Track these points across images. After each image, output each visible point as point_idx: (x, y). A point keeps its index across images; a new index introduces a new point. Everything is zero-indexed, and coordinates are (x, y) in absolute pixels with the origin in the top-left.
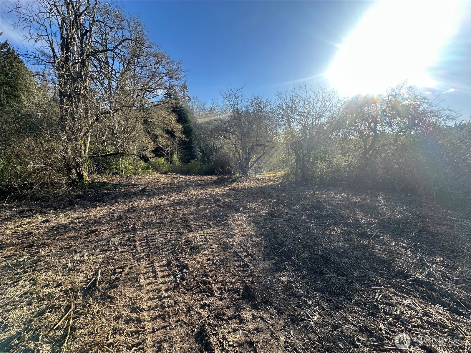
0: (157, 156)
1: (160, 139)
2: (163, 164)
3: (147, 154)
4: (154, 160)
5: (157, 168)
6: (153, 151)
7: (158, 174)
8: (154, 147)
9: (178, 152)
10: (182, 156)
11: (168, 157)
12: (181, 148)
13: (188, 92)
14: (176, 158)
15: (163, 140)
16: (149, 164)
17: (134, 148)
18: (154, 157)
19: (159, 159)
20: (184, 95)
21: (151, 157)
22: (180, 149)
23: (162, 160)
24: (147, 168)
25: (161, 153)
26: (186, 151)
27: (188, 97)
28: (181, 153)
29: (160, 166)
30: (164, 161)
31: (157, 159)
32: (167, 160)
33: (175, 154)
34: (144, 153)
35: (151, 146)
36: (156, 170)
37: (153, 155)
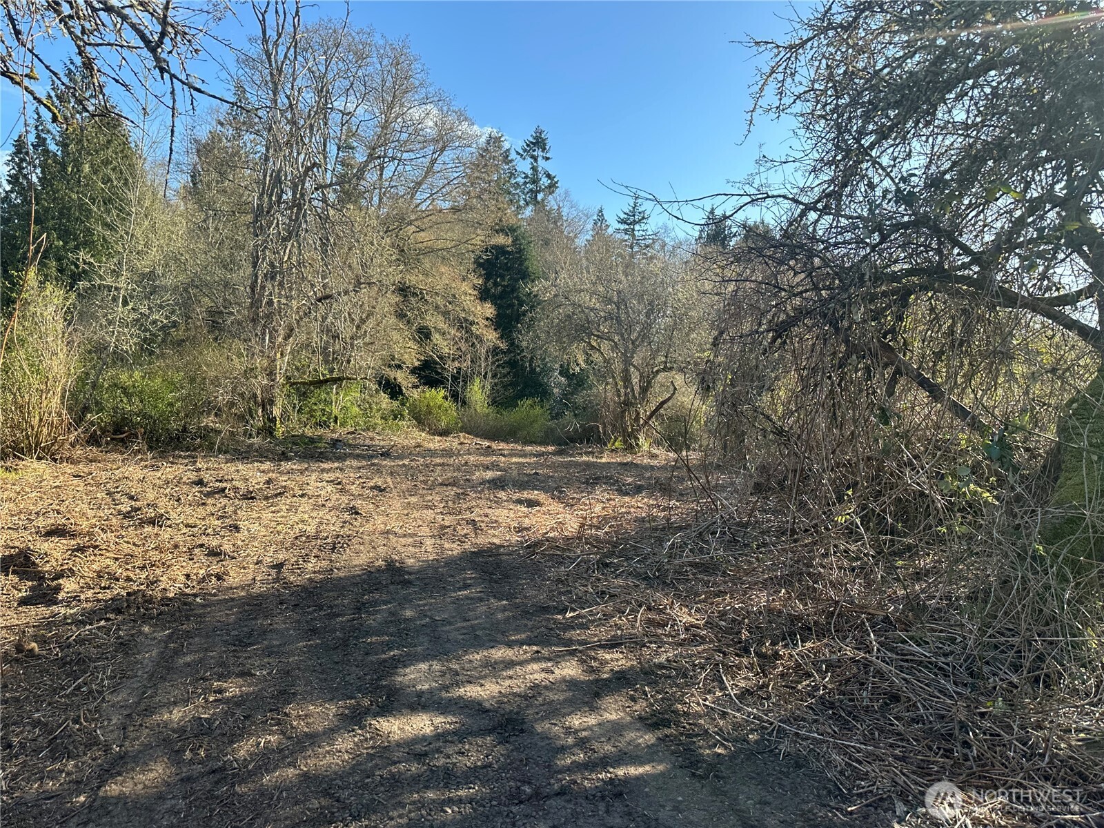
0: (425, 384)
1: (436, 338)
2: (439, 407)
3: (401, 377)
4: (415, 394)
5: (421, 418)
6: (414, 371)
7: (423, 434)
8: (418, 360)
9: (486, 373)
10: (496, 384)
11: (457, 388)
12: (498, 360)
13: (547, 159)
14: (478, 393)
15: (443, 344)
16: (403, 404)
17: (365, 362)
18: (416, 387)
19: (430, 393)
20: (534, 169)
21: (410, 385)
22: (493, 363)
23: (437, 396)
24: (396, 416)
25: (440, 374)
26: (509, 373)
27: (549, 176)
28: (494, 376)
29: (430, 413)
30: (445, 398)
31: (424, 392)
32: (455, 396)
33: (477, 380)
34: (391, 374)
35: (412, 355)
36: (417, 420)
37: (414, 379)
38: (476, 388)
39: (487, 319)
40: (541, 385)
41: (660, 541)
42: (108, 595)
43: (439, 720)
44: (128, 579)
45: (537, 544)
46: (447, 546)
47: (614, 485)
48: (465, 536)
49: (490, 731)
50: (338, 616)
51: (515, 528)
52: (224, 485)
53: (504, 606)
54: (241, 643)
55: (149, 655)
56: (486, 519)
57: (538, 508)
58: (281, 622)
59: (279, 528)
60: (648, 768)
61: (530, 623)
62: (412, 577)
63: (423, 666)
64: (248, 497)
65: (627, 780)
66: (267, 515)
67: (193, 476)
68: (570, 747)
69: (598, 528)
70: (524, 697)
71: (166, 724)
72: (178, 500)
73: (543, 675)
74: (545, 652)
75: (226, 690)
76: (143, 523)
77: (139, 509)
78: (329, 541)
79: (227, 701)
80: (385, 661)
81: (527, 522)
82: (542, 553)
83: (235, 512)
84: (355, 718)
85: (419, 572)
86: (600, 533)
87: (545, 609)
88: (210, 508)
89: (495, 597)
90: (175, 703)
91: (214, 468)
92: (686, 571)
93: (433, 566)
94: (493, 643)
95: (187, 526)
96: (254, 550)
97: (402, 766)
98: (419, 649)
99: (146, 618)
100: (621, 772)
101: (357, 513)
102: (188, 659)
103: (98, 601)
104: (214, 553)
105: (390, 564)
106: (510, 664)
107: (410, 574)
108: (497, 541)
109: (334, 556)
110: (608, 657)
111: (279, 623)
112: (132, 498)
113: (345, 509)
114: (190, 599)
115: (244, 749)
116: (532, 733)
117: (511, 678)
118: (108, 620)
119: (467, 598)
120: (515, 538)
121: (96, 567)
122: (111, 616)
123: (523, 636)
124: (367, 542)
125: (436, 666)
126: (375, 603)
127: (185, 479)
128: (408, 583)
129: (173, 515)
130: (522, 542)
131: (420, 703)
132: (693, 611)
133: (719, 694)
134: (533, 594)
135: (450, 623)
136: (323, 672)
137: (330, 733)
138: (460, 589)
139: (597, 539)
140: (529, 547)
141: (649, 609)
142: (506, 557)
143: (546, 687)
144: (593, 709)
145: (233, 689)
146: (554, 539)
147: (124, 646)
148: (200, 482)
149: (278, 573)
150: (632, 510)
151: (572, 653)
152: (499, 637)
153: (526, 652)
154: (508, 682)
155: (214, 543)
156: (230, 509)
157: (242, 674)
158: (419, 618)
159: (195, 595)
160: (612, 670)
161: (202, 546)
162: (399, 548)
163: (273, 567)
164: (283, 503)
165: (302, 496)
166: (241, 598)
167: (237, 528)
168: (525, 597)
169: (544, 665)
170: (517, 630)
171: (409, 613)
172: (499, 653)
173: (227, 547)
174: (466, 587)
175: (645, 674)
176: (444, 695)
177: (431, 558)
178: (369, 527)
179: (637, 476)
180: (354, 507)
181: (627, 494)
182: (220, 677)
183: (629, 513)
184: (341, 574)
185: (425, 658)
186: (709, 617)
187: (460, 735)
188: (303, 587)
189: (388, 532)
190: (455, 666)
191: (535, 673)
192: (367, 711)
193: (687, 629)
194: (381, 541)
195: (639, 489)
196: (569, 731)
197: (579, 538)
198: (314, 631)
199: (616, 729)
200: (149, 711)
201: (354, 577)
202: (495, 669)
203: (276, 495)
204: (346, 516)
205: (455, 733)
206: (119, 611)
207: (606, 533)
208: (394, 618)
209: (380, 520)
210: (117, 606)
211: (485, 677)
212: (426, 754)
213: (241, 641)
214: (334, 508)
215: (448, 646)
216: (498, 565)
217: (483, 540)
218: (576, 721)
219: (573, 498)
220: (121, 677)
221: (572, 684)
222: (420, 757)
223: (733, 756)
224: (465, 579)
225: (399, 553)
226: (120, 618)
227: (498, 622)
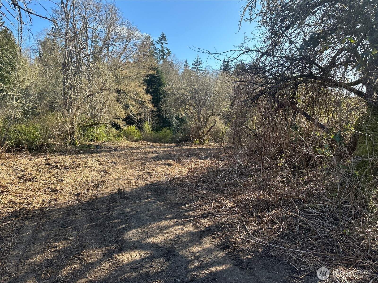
0: (128, 124)
1: (131, 108)
2: (134, 132)
3: (119, 122)
4: (125, 128)
5: (128, 136)
6: (124, 120)
7: (129, 142)
8: (125, 116)
9: (150, 119)
10: (153, 123)
11: (140, 125)
12: (153, 115)
13: (167, 43)
14: (147, 126)
15: (134, 110)
16: (121, 132)
17: (106, 117)
18: (125, 125)
19: (130, 127)
20: (162, 47)
21: (123, 125)
22: (152, 116)
23: (133, 128)
24: (119, 136)
25: (133, 120)
26: (158, 119)
27: (167, 49)
28: (153, 120)
29: (131, 134)
30: (136, 129)
31: (128, 127)
32: (139, 128)
33: (147, 122)
34: (116, 121)
35: (123, 114)
37: (124, 123)
38: (146, 125)
39: (149, 100)
40: (169, 123)
41: (216, 176)
42: (12, 210)
43: (142, 253)
44: (21, 203)
45: (173, 180)
46: (140, 182)
47: (197, 156)
48: (147, 178)
49: (161, 256)
50: (101, 212)
51: (164, 174)
52: (57, 164)
53: (163, 204)
54: (64, 226)
55: (28, 234)
56: (154, 172)
57: (172, 166)
58: (79, 216)
59: (78, 179)
60: (224, 267)
61: (173, 210)
62: (128, 195)
63: (134, 231)
64: (66, 168)
65: (216, 273)
66: (73, 175)
67: (46, 162)
68: (193, 260)
69: (194, 172)
70: (173, 240)
71: (34, 262)
72: (40, 171)
73: (180, 231)
74: (180, 221)
75: (58, 246)
76: (26, 180)
77: (25, 175)
78: (96, 183)
79: (59, 251)
80: (120, 230)
81: (168, 172)
82: (175, 183)
83: (61, 174)
84: (109, 255)
85: (130, 193)
86: (195, 174)
87: (178, 205)
88: (52, 174)
89: (159, 201)
90: (38, 253)
91: (53, 158)
92: (227, 186)
93: (136, 191)
94: (160, 219)
95: (43, 181)
96: (68, 189)
97: (128, 274)
98: (132, 224)
99: (27, 218)
100: (213, 269)
101: (106, 172)
102: (43, 234)
103: (9, 213)
104: (54, 191)
105: (119, 191)
106: (167, 227)
107: (127, 194)
108: (158, 180)
109: (98, 189)
110: (203, 221)
111: (79, 217)
112: (23, 171)
113: (102, 171)
114: (44, 209)
115: (65, 271)
116: (178, 255)
117: (168, 233)
118: (12, 220)
119: (149, 202)
120: (165, 178)
121: (8, 199)
122: (13, 219)
123: (171, 216)
124: (110, 183)
125: (139, 230)
126: (114, 207)
127: (43, 163)
128: (127, 198)
129: (38, 177)
130: (167, 179)
131: (134, 246)
132: (231, 201)
133: (245, 233)
134: (174, 199)
135: (143, 213)
136: (96, 236)
137: (100, 262)
138: (146, 199)
139: (194, 176)
140: (170, 181)
141: (216, 201)
142: (162, 185)
143: (181, 236)
144: (200, 243)
145: (61, 245)
146: (179, 178)
147: (18, 231)
148: (48, 164)
149: (78, 197)
150: (205, 165)
151: (190, 221)
152: (162, 217)
153: (172, 222)
154: (167, 235)
155: (54, 187)
156: (59, 173)
157: (65, 239)
158: (132, 211)
159: (46, 208)
160: (205, 227)
161: (49, 188)
162: (123, 184)
163: (76, 195)
164: (79, 170)
165: (86, 167)
166: (64, 208)
167: (62, 181)
168: (170, 200)
169: (180, 227)
170: (169, 214)
171: (128, 210)
172: (162, 223)
173: (58, 188)
174: (148, 198)
175: (217, 227)
176: (143, 242)
177: (135, 188)
178: (111, 177)
179: (205, 153)
180: (105, 170)
181: (202, 159)
182: (56, 241)
183: (204, 166)
184: (102, 196)
185: (135, 227)
186: (237, 203)
187: (150, 259)
188: (87, 202)
189: (118, 179)
190: (146, 230)
191: (177, 230)
192: (114, 251)
193: (230, 208)
194: (116, 182)
195: (206, 157)
196: (192, 253)
197: (188, 176)
198: (92, 219)
199: (209, 251)
200: (28, 258)
201: (106, 197)
202: (161, 230)
203: (76, 167)
204: (102, 174)
205: (148, 258)
206: (16, 217)
207: (197, 174)
208: (123, 212)
209: (115, 174)
210: (15, 215)
211: (158, 233)
212: (137, 268)
213: (64, 225)
214: (98, 171)
215: (143, 222)
216: (159, 189)
217: (153, 180)
218: (194, 249)
219: (184, 162)
220: (17, 243)
221: (191, 234)
222: (136, 269)
223: (254, 259)
224: (148, 195)
225: (123, 187)
226: (17, 219)
227: (161, 211)
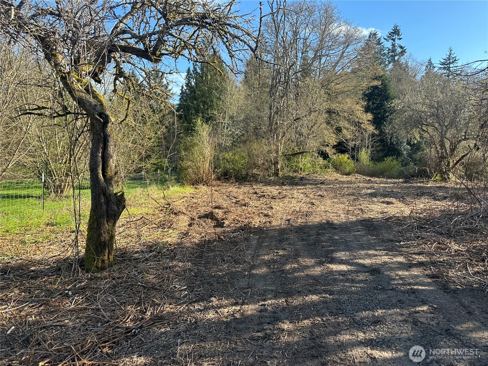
0: (339, 152)
1: (344, 131)
2: (346, 163)
3: (328, 150)
4: (335, 157)
5: (337, 168)
6: (334, 147)
7: (338, 175)
8: (336, 142)
9: (368, 146)
10: (373, 151)
11: (354, 153)
12: (374, 139)
13: (400, 39)
14: (364, 155)
15: (347, 134)
16: (329, 162)
17: (313, 144)
18: (335, 154)
19: (341, 156)
20: (393, 45)
21: (332, 153)
22: (372, 141)
23: (345, 157)
24: (326, 167)
25: (346, 147)
26: (380, 145)
27: (401, 47)
28: (372, 147)
29: (341, 165)
30: (348, 158)
31: (338, 156)
32: (353, 157)
33: (364, 149)
34: (324, 149)
35: (333, 140)
36: (336, 168)
37: (334, 151)
38: (363, 153)
39: (369, 121)
40: (397, 150)
41: (451, 219)
42: (238, 226)
43: (349, 267)
44: (243, 222)
45: (391, 218)
46: (350, 217)
47: (431, 196)
48: (358, 214)
49: (367, 272)
50: (311, 236)
51: (380, 212)
52: (265, 194)
53: (374, 238)
54: (281, 241)
55: (254, 242)
56: (367, 209)
57: (392, 205)
58: (292, 236)
59: (286, 208)
60: (427, 288)
61: (385, 245)
62: (337, 227)
63: (343, 253)
64: (273, 198)
65: (417, 289)
66: (281, 204)
67: (252, 191)
68: (397, 279)
69: (420, 214)
70: (381, 265)
71: (264, 259)
72: (251, 199)
73: (389, 260)
74: (390, 253)
75: (279, 253)
76: (242, 205)
77: (239, 201)
78: (304, 213)
79: (280, 255)
80: (329, 250)
81: (386, 210)
82: (392, 222)
83: (270, 203)
84: (321, 263)
85: (339, 225)
86: (421, 216)
87: (392, 241)
88: (261, 202)
89: (370, 235)
90: (265, 255)
91: (260, 188)
92: (462, 232)
93: (345, 224)
94: (370, 249)
95: (256, 207)
96: (279, 215)
97: (337, 276)
98: (341, 248)
99: (250, 232)
100: (415, 287)
101: (313, 204)
102: (266, 244)
103: (236, 227)
104: (266, 215)
105: (328, 222)
106: (376, 255)
107: (335, 225)
108: (372, 217)
109: (307, 218)
110: (417, 257)
111: (291, 236)
112: (235, 198)
113: (309, 203)
114: (262, 228)
115: (288, 267)
116: (383, 274)
117: (376, 259)
118: (240, 232)
119: (359, 235)
120: (380, 216)
121: (232, 217)
122: (241, 231)
123: (382, 248)
124: (318, 214)
125: (348, 253)
126: (324, 234)
127: (250, 192)
128: (336, 228)
129: (251, 203)
130: (383, 217)
131: (342, 262)
132: (461, 246)
133: (464, 272)
134: (386, 235)
135: (352, 242)
136: (308, 251)
137: (313, 266)
138: (356, 232)
139: (420, 218)
140: (386, 219)
141: (439, 243)
142: (375, 222)
143: (389, 263)
144: (407, 271)
145: (281, 253)
146: (398, 217)
147: (247, 239)
148: (256, 193)
149: (289, 222)
150: (439, 207)
151: (402, 255)
152: (372, 247)
153: (382, 253)
154: (374, 260)
155: (266, 212)
156: (268, 202)
157: (283, 249)
158: (340, 239)
159: (264, 227)
160: (418, 261)
161: (262, 213)
162: (331, 217)
163: (287, 220)
164: (286, 200)
165: (292, 198)
166: (278, 229)
167: (272, 208)
168: (384, 236)
169: (389, 257)
170: (379, 246)
171: (336, 237)
172: (371, 252)
173: (270, 214)
174: (358, 231)
175: (432, 263)
176: (351, 261)
177: (344, 221)
178: (319, 209)
179: (445, 192)
180: (312, 202)
181: (439, 200)
182: (278, 249)
183: (437, 208)
184: (310, 224)
185: (343, 251)
186: (468, 248)
187: (357, 272)
188: (298, 227)
189: (326, 211)
190: (354, 254)
191: (386, 259)
192: (325, 262)
193: (456, 251)
194: (324, 214)
195: (445, 198)
196: (397, 275)
197: (409, 217)
198: (303, 240)
199: (417, 277)
200: (258, 256)
201: (315, 225)
202: (370, 256)
203: (283, 198)
204: (310, 205)
205: (355, 271)
206: (243, 230)
207: (424, 216)
208: (331, 239)
209: (323, 207)
210: (242, 229)
211: (366, 258)
212: (345, 275)
213: (280, 241)
214: (305, 202)
215: (351, 248)
216: (372, 225)
217: (366, 216)
218: (400, 273)
219: (409, 201)
220: (248, 247)
221: (400, 263)
222: (343, 275)
223: (463, 290)
224: (358, 228)
225: (332, 219)
226: (243, 232)
227: (372, 243)
